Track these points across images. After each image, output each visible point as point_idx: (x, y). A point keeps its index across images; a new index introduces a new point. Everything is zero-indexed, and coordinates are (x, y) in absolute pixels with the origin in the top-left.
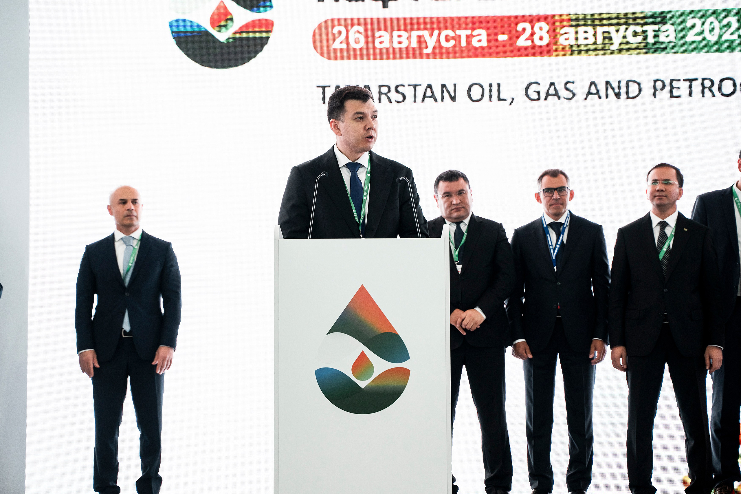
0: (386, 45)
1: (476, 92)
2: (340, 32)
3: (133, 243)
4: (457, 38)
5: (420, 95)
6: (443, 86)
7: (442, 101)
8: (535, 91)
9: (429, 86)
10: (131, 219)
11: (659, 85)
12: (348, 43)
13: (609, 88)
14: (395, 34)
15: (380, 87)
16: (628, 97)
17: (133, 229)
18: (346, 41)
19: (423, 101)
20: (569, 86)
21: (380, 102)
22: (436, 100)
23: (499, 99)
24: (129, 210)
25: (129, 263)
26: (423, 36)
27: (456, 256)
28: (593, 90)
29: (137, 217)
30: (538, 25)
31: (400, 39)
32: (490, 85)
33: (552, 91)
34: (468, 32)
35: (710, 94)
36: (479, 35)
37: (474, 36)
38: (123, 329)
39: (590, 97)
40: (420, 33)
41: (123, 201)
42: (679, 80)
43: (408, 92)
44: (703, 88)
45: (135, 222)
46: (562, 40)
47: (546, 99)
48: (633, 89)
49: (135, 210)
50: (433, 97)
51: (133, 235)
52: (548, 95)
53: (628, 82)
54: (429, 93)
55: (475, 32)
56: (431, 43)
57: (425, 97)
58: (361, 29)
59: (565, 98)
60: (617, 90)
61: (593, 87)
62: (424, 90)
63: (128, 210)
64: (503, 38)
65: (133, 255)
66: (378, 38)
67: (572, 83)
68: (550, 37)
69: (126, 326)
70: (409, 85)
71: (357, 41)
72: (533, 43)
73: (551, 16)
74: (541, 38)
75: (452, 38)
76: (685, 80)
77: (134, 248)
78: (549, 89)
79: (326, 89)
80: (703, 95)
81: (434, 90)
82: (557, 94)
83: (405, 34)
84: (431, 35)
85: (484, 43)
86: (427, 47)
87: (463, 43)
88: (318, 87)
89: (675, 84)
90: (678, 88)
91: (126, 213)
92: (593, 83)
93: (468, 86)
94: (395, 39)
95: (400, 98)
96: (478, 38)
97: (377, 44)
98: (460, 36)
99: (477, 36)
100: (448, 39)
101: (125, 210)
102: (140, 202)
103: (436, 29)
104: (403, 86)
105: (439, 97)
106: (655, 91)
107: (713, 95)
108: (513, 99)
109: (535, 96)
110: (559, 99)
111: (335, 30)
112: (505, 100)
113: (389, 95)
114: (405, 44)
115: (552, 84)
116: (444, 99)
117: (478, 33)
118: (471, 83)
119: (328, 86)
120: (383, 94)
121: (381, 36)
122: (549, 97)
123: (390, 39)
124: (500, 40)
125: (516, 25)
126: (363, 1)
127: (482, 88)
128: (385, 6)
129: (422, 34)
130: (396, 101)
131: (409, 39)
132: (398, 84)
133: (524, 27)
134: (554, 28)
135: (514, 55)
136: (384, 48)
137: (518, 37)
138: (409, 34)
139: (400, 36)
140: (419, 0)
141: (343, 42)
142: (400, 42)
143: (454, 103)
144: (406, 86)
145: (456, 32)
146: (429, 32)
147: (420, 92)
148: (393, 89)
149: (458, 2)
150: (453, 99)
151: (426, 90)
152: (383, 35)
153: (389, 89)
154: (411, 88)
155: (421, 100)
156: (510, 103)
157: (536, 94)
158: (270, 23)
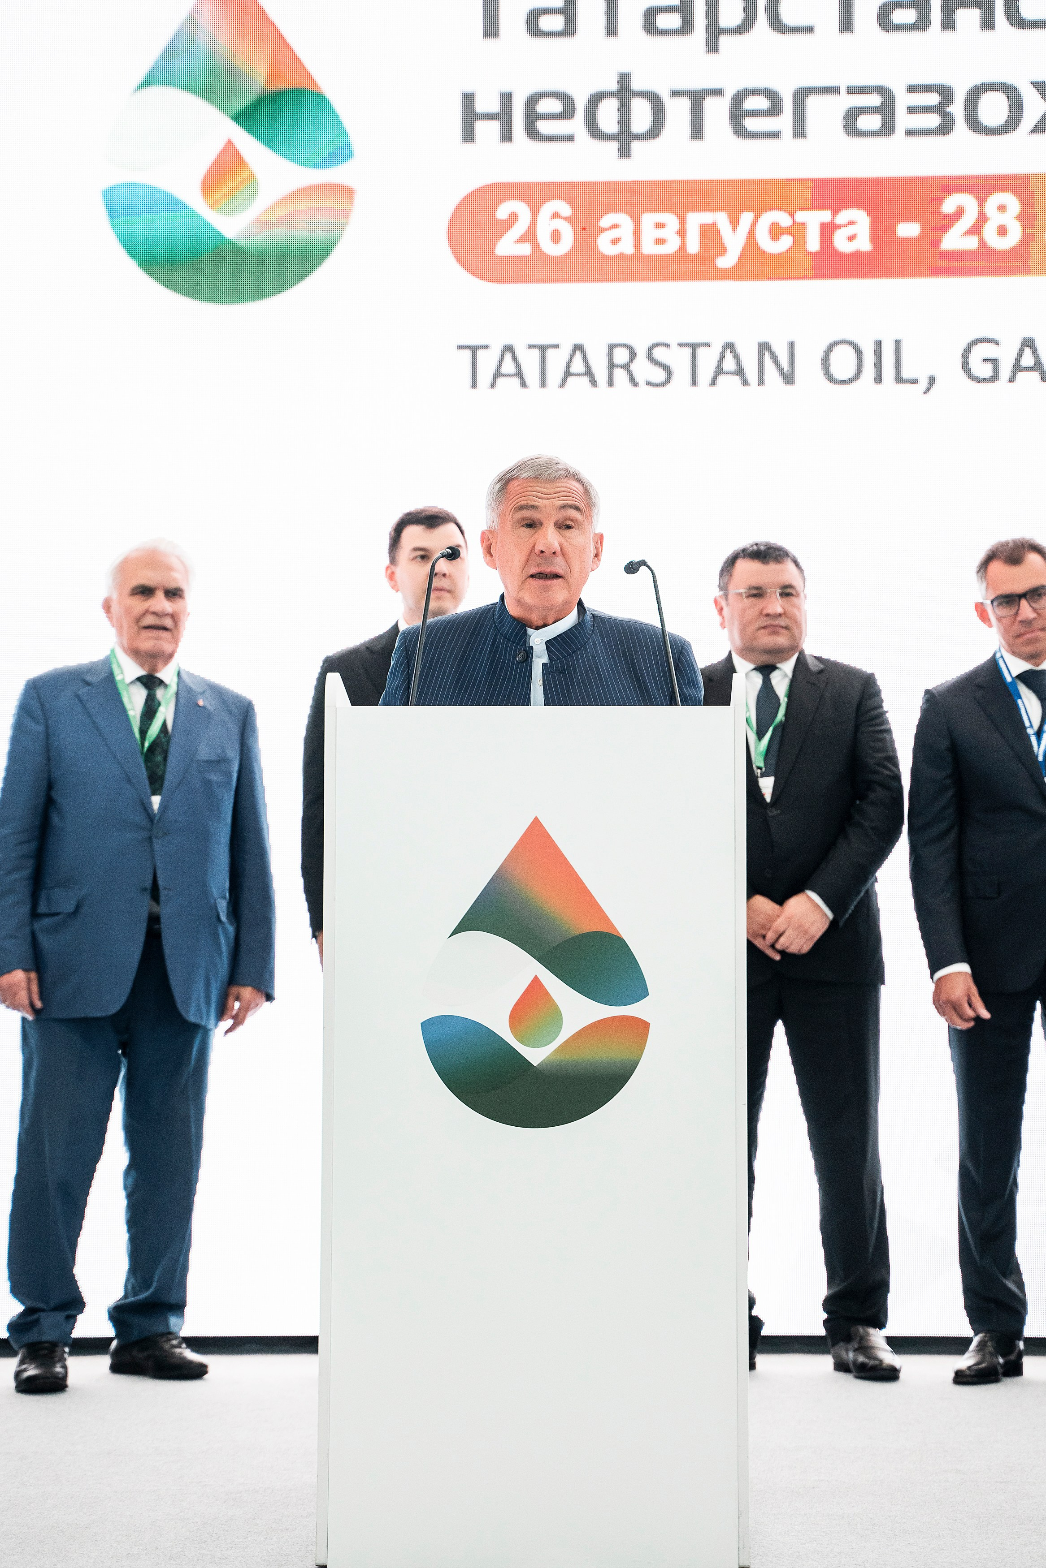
0: (627, 247)
1: (844, 362)
2: (513, 218)
4: (797, 231)
5: (706, 370)
6: (764, 347)
7: (761, 382)
8: (985, 360)
9: (730, 346)
12: (536, 246)
14: (648, 220)
15: (611, 348)
18: (530, 236)
19: (713, 383)
21: (611, 383)
22: (745, 382)
23: (899, 379)
26: (714, 224)
27: (761, 754)
30: (995, 199)
31: (661, 233)
32: (879, 344)
33: (1028, 359)
34: (825, 216)
36: (851, 223)
37: (839, 227)
40: (707, 217)
43: (679, 360)
47: (1011, 379)
50: (740, 372)
52: (1017, 367)
54: (729, 364)
55: (844, 216)
56: (734, 242)
57: (719, 371)
58: (565, 209)
62: (717, 357)
64: (908, 230)
66: (603, 230)
68: (1024, 228)
70: (681, 345)
71: (556, 236)
72: (982, 243)
73: (1027, 178)
74: (1002, 231)
75: (788, 231)
78: (1020, 354)
79: (480, 353)
81: (742, 357)
82: (1038, 366)
83: (671, 220)
84: (735, 223)
85: (864, 244)
86: (723, 251)
87: (813, 244)
88: (460, 347)
93: (824, 347)
94: (649, 234)
95: (659, 375)
96: (850, 230)
97: (604, 244)
98: (803, 226)
99: (845, 226)
100: (776, 232)
103: (748, 210)
104: (667, 346)
105: (753, 375)
108: (932, 380)
109: (986, 371)
110: (1044, 379)
111: (503, 212)
112: (914, 382)
113: (633, 367)
114: (672, 246)
115: (1028, 343)
116: (766, 377)
117: (850, 219)
118: (831, 340)
119: (486, 347)
120: (617, 366)
121: (615, 226)
122: (1020, 375)
123: (637, 233)
124: (903, 235)
125: (941, 200)
126: (570, 138)
127: (859, 352)
128: (625, 152)
129: (714, 220)
130: (649, 383)
131: (682, 233)
132: (655, 341)
133: (962, 205)
134: (1032, 206)
135: (935, 272)
136: (621, 256)
137: (945, 228)
138: (683, 221)
139: (660, 226)
140: (705, 137)
141: (521, 240)
142: (660, 241)
143: (789, 387)
144: (674, 346)
145: (796, 216)
146: (730, 216)
147: (707, 360)
148: (642, 353)
149: (800, 141)
150: (789, 378)
151: (722, 357)
152: (618, 223)
153: (633, 355)
154: (688, 351)
155: (709, 381)
156: (924, 389)
157: (990, 366)
158: (346, 192)
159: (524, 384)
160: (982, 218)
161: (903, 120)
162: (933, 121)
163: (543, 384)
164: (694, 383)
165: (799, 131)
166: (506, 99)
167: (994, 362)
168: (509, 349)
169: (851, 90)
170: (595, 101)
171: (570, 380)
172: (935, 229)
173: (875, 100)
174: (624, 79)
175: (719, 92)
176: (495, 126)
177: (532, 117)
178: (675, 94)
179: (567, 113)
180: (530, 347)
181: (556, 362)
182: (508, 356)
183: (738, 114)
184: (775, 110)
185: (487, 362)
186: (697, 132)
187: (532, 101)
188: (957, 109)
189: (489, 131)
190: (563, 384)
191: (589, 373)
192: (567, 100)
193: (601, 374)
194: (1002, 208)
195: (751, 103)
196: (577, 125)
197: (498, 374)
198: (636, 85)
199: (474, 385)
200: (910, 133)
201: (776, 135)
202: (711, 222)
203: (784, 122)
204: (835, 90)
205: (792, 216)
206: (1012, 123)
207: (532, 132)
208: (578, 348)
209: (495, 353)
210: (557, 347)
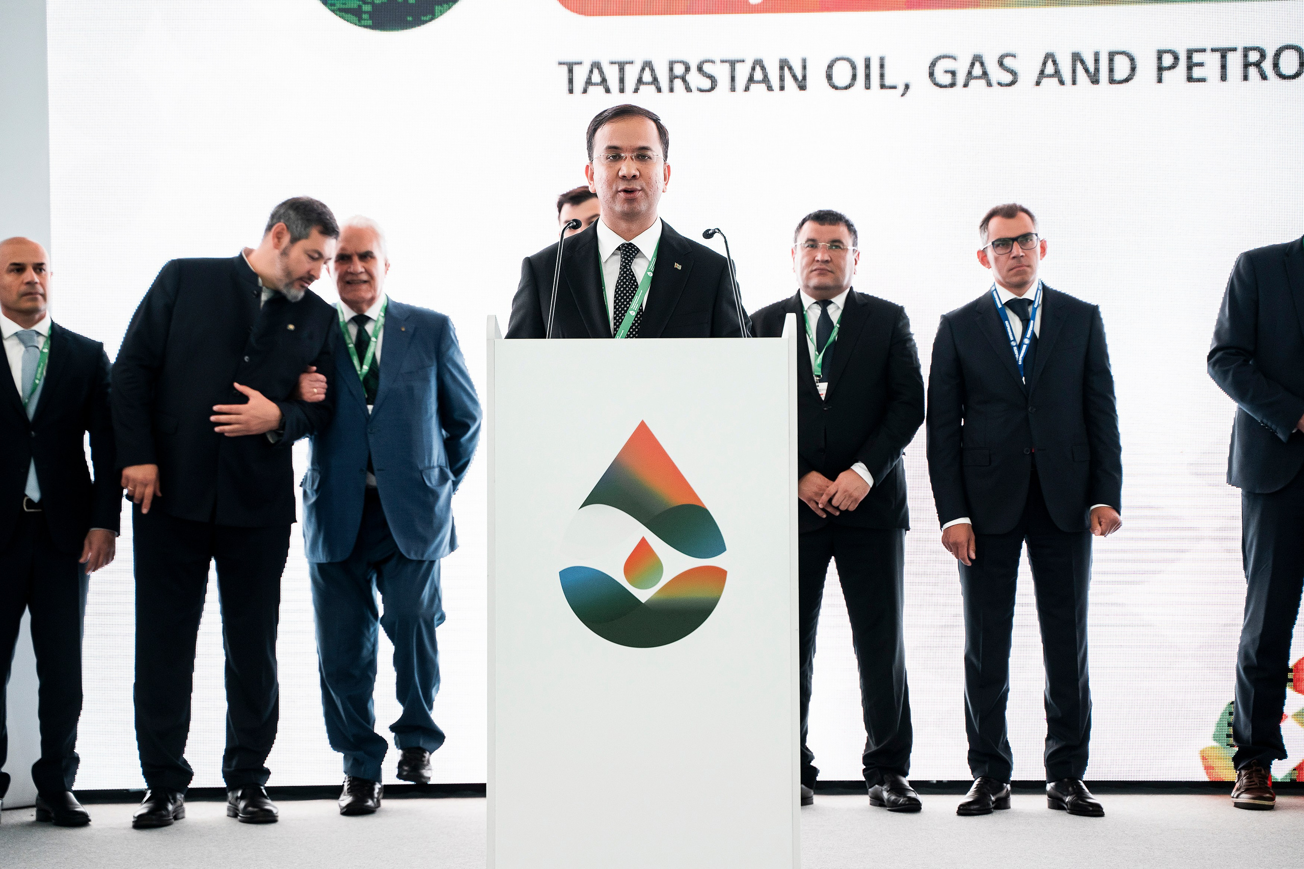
1: (842, 74)
3: (38, 342)
5: (741, 80)
6: (784, 63)
7: (782, 88)
8: (946, 72)
9: (759, 63)
10: (36, 300)
11: (1168, 60)
13: (1079, 67)
15: (672, 64)
16: (1112, 81)
17: (37, 316)
19: (747, 89)
20: (1008, 62)
21: (671, 90)
22: (770, 88)
23: (883, 86)
24: (31, 284)
25: (36, 378)
27: (818, 366)
28: (1050, 69)
29: (44, 296)
32: (868, 61)
33: (977, 71)
35: (1258, 76)
38: (26, 496)
39: (1045, 81)
41: (18, 267)
42: (1204, 50)
43: (721, 73)
44: (1246, 65)
45: (42, 305)
47: (966, 85)
48: (1122, 67)
49: (42, 284)
50: (766, 80)
51: (36, 328)
52: (969, 76)
53: (1112, 56)
54: (758, 75)
57: (751, 80)
59: (999, 84)
60: (1092, 69)
61: (1050, 63)
62: (749, 70)
63: (28, 283)
65: (42, 364)
67: (1014, 56)
69: (33, 491)
70: (722, 61)
76: (1213, 50)
77: (42, 352)
79: (576, 68)
80: (1246, 78)
81: (768, 70)
82: (985, 76)
88: (560, 64)
89: (1197, 58)
90: (1201, 65)
91: (24, 288)
92: (1050, 57)
93: (827, 62)
95: (707, 84)
101: (22, 283)
102: (49, 267)
104: (713, 62)
105: (775, 82)
106: (1161, 69)
107: (1264, 77)
108: (907, 87)
109: (947, 79)
110: (989, 84)
112: (894, 87)
113: (688, 78)
115: (978, 59)
116: (786, 85)
118: (833, 57)
119: (579, 63)
120: (677, 77)
122: (973, 83)
127: (854, 68)
130: (699, 90)
132: (703, 58)
143: (802, 93)
144: (718, 62)
147: (742, 72)
148: (694, 69)
150: (802, 85)
151: (753, 69)
153: (688, 69)
154: (727, 66)
155: (744, 88)
156: (901, 93)
157: (949, 76)
159: (607, 91)
163: (622, 90)
164: (733, 89)
167: (953, 73)
168: (596, 64)
171: (641, 87)
180: (612, 63)
181: (631, 75)
182: (596, 71)
185: (580, 75)
190: (636, 90)
191: (655, 80)
193: (664, 83)
197: (589, 82)
199: (571, 91)
208: (648, 65)
209: (586, 68)
210: (632, 63)
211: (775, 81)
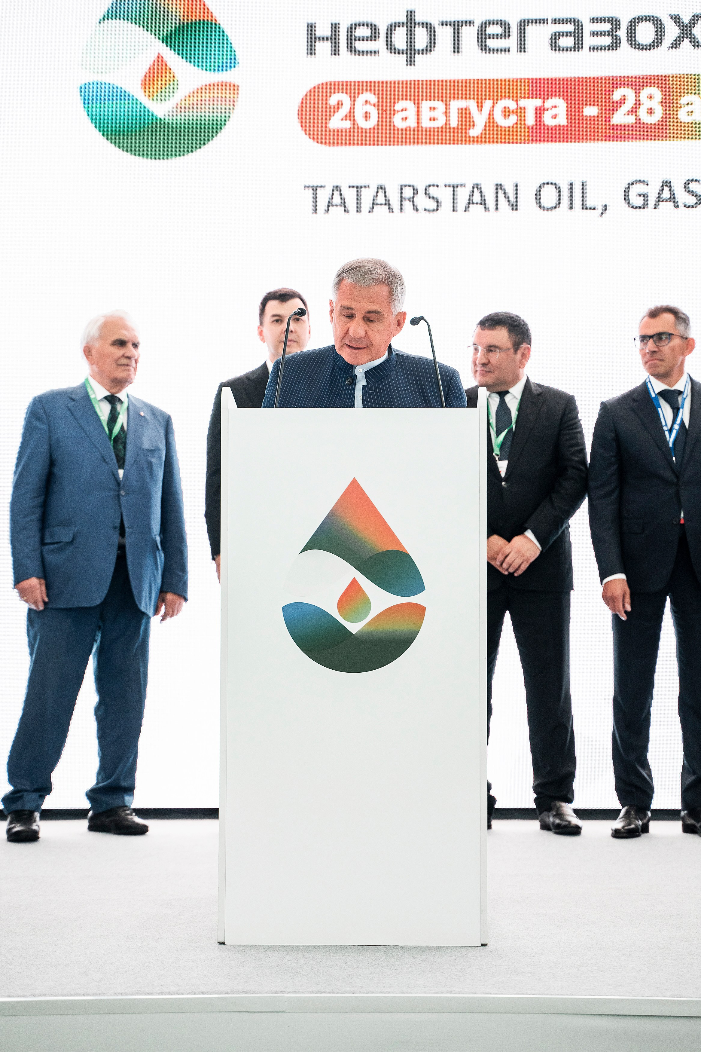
0: (412, 123)
1: (549, 196)
2: (340, 104)
4: (520, 112)
5: (462, 201)
6: (499, 187)
7: (497, 209)
8: (639, 195)
9: (477, 186)
12: (354, 122)
14: (426, 105)
15: (402, 187)
18: (350, 116)
19: (466, 209)
20: (692, 186)
21: (402, 210)
22: (487, 209)
23: (584, 207)
26: (467, 108)
27: (497, 446)
30: (646, 92)
31: (433, 114)
32: (571, 185)
33: (666, 194)
34: (538, 102)
36: (554, 107)
37: (547, 109)
40: (462, 104)
43: (445, 195)
46: (683, 116)
47: (656, 207)
50: (483, 202)
52: (659, 199)
54: (477, 197)
55: (550, 103)
56: (480, 120)
57: (470, 202)
58: (372, 98)
59: (685, 205)
62: (469, 193)
64: (591, 111)
66: (397, 112)
67: (698, 181)
68: (664, 109)
70: (446, 185)
71: (367, 116)
72: (638, 120)
73: (666, 77)
74: (651, 111)
75: (514, 112)
78: (662, 190)
79: (319, 191)
81: (485, 193)
82: (673, 198)
83: (440, 106)
84: (480, 107)
85: (562, 120)
86: (473, 125)
87: (530, 120)
88: (306, 187)
93: (537, 187)
94: (426, 114)
95: (433, 205)
96: (554, 111)
97: (398, 121)
98: (524, 109)
99: (550, 109)
100: (506, 113)
103: (489, 99)
104: (437, 186)
108: (605, 208)
109: (639, 201)
110: (676, 206)
111: (333, 100)
112: (594, 208)
113: (416, 200)
114: (441, 122)
115: (666, 183)
116: (500, 206)
117: (553, 105)
118: (541, 182)
119: (322, 187)
120: (406, 199)
121: (404, 109)
122: (662, 204)
123: (418, 114)
124: (587, 115)
125: (612, 92)
126: (376, 53)
127: (559, 190)
128: (410, 62)
129: (467, 105)
130: (426, 210)
131: (447, 113)
132: (429, 183)
133: (625, 95)
134: (670, 95)
135: (608, 138)
136: (408, 129)
137: (614, 110)
138: (447, 106)
139: (433, 109)
140: (462, 52)
141: (345, 118)
142: (433, 119)
143: (515, 212)
144: (441, 186)
145: (520, 102)
146: (477, 103)
147: (463, 195)
148: (421, 191)
149: (522, 55)
150: (514, 207)
151: (472, 193)
152: (406, 107)
153: (416, 192)
154: (450, 189)
155: (464, 208)
156: (600, 213)
157: (641, 199)
158: (234, 88)
159: (346, 211)
160: (638, 104)
161: (588, 41)
162: (607, 41)
163: (359, 210)
164: (454, 210)
165: (522, 47)
166: (335, 27)
167: (645, 196)
168: (337, 188)
169: (555, 21)
170: (392, 28)
171: (376, 208)
172: (608, 110)
173: (570, 28)
174: (410, 14)
175: (470, 23)
176: (327, 45)
177: (351, 39)
178: (443, 24)
179: (374, 36)
180: (350, 187)
181: (367, 196)
182: (336, 193)
183: (482, 37)
184: (506, 34)
185: (323, 197)
186: (457, 48)
187: (352, 28)
188: (622, 33)
189: (323, 48)
190: (371, 211)
191: (388, 203)
192: (374, 28)
193: (395, 204)
194: (651, 97)
195: (492, 30)
196: (380, 44)
197: (330, 204)
198: (418, 18)
199: (315, 211)
200: (592, 49)
201: (507, 50)
202: (465, 106)
203: (512, 42)
204: (544, 21)
205: (517, 103)
206: (657, 42)
207: (352, 49)
208: (381, 187)
209: (328, 191)
210: (368, 186)
211: (491, 203)
